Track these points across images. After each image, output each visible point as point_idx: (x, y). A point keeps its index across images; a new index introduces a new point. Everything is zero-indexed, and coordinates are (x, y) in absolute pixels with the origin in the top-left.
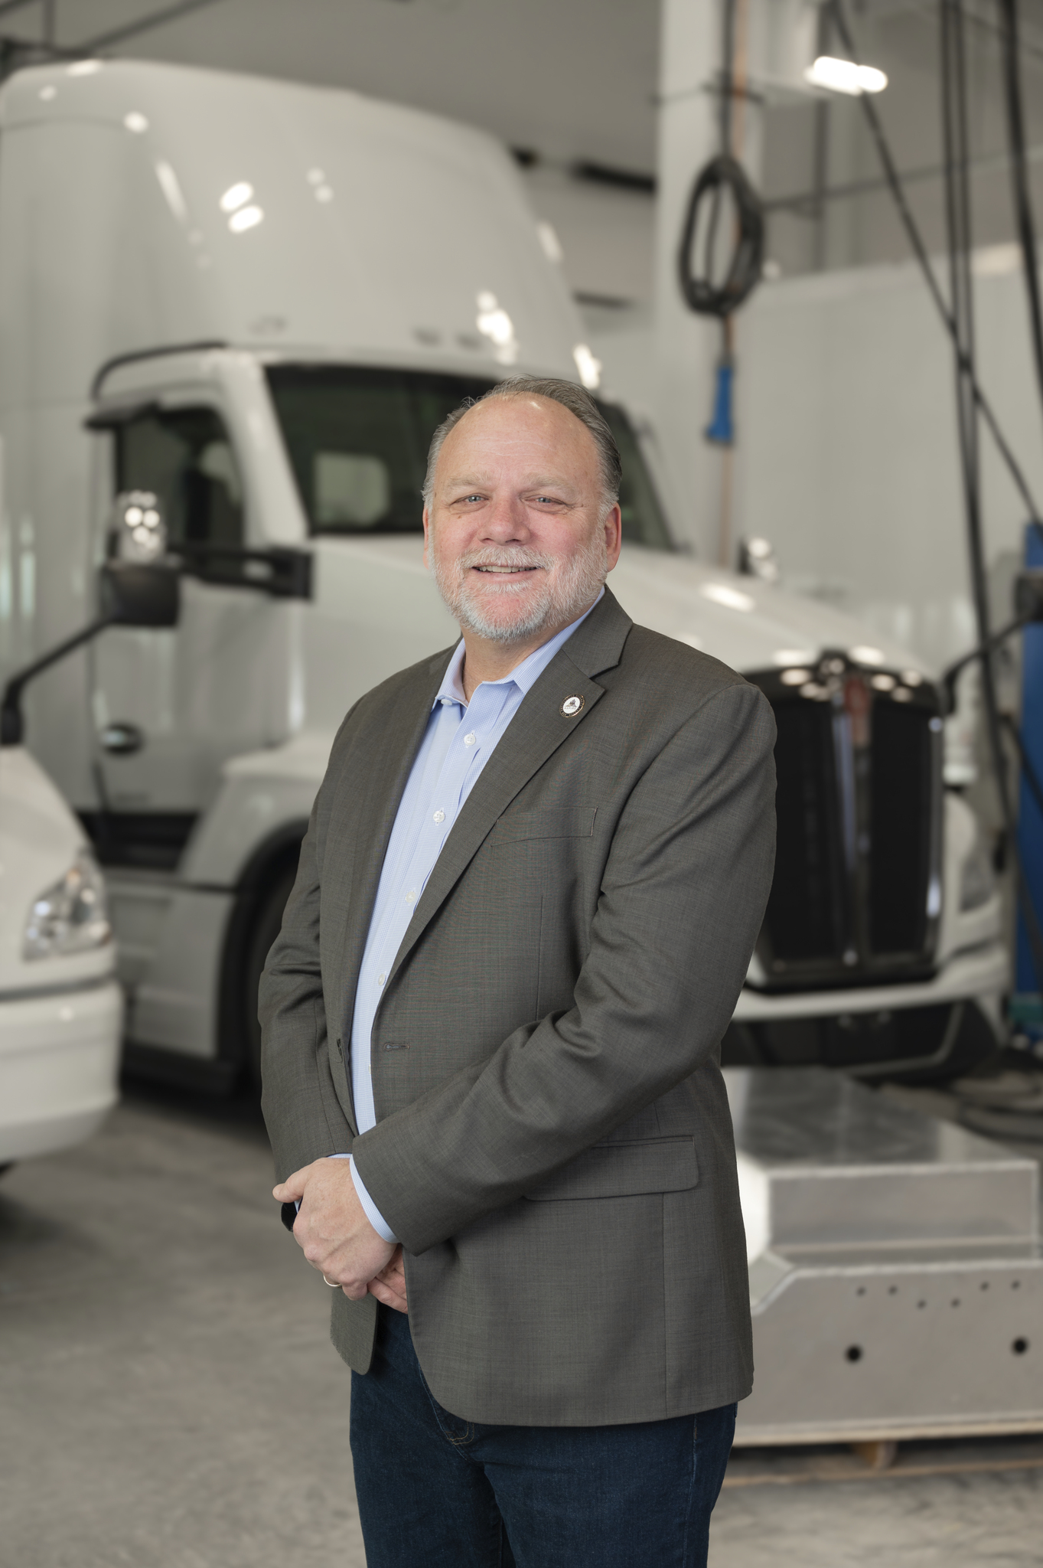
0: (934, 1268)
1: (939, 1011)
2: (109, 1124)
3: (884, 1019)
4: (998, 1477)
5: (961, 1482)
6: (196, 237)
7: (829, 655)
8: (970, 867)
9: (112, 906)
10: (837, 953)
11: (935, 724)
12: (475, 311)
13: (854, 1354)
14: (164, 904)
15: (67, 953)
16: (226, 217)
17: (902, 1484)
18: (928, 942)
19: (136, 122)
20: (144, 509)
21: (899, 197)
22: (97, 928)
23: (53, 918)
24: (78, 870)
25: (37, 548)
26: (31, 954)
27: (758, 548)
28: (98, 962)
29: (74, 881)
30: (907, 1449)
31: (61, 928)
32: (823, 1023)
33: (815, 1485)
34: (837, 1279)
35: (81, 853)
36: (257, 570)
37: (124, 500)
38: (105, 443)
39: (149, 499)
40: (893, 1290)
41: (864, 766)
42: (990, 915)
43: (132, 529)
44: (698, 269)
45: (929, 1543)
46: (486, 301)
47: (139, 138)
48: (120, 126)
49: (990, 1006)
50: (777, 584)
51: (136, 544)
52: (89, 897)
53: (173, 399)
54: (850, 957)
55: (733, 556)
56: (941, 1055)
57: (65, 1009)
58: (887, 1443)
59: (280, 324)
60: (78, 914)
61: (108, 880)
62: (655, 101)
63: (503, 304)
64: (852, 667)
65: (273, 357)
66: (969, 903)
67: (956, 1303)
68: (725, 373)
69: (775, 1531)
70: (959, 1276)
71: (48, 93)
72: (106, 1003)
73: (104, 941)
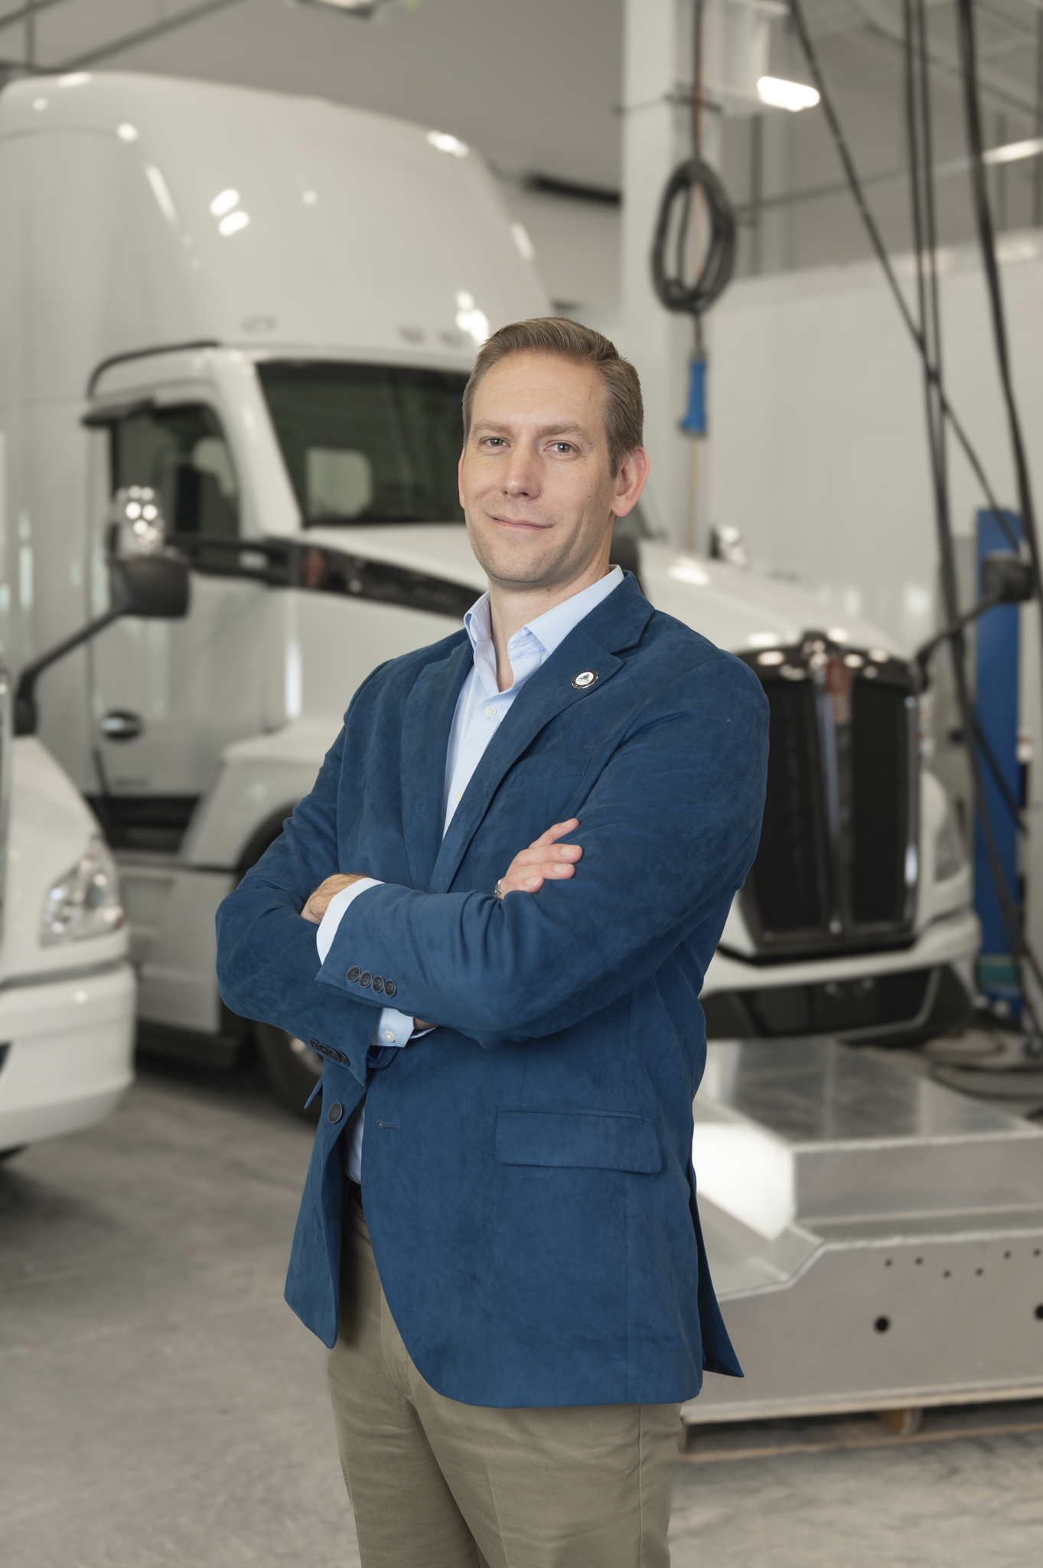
0: (959, 1238)
1: (918, 977)
2: (124, 1102)
3: (868, 985)
4: (1019, 1440)
5: (985, 1446)
6: (187, 241)
7: (811, 636)
8: (943, 838)
9: (124, 890)
10: (821, 923)
11: (910, 703)
12: (455, 309)
13: (882, 1325)
14: (167, 884)
15: (79, 939)
16: (216, 221)
17: (928, 1449)
18: (908, 912)
19: (127, 132)
20: (142, 503)
21: (859, 199)
22: (110, 913)
23: (68, 903)
24: (90, 857)
25: (34, 543)
26: (48, 940)
27: (728, 535)
28: (113, 946)
29: (86, 866)
30: (933, 1416)
31: (76, 913)
32: (811, 990)
33: (843, 1453)
34: (866, 1251)
35: (93, 838)
36: (252, 561)
37: (122, 495)
38: (101, 439)
39: (148, 493)
40: (919, 1261)
41: (845, 740)
42: (960, 883)
43: (133, 522)
44: (671, 269)
45: (964, 1511)
46: (465, 300)
47: (130, 146)
48: (113, 135)
49: (965, 971)
50: (745, 568)
51: (137, 536)
52: (101, 881)
53: (166, 397)
54: (835, 927)
55: (703, 542)
56: (921, 1019)
57: (80, 993)
58: (913, 1410)
59: (271, 323)
60: (92, 899)
61: (119, 863)
62: (619, 111)
63: (480, 304)
64: (831, 647)
65: (263, 355)
66: (943, 873)
67: (980, 1272)
68: (698, 367)
69: (811, 1502)
70: (982, 1245)
71: (40, 104)
72: (120, 986)
73: (118, 925)
